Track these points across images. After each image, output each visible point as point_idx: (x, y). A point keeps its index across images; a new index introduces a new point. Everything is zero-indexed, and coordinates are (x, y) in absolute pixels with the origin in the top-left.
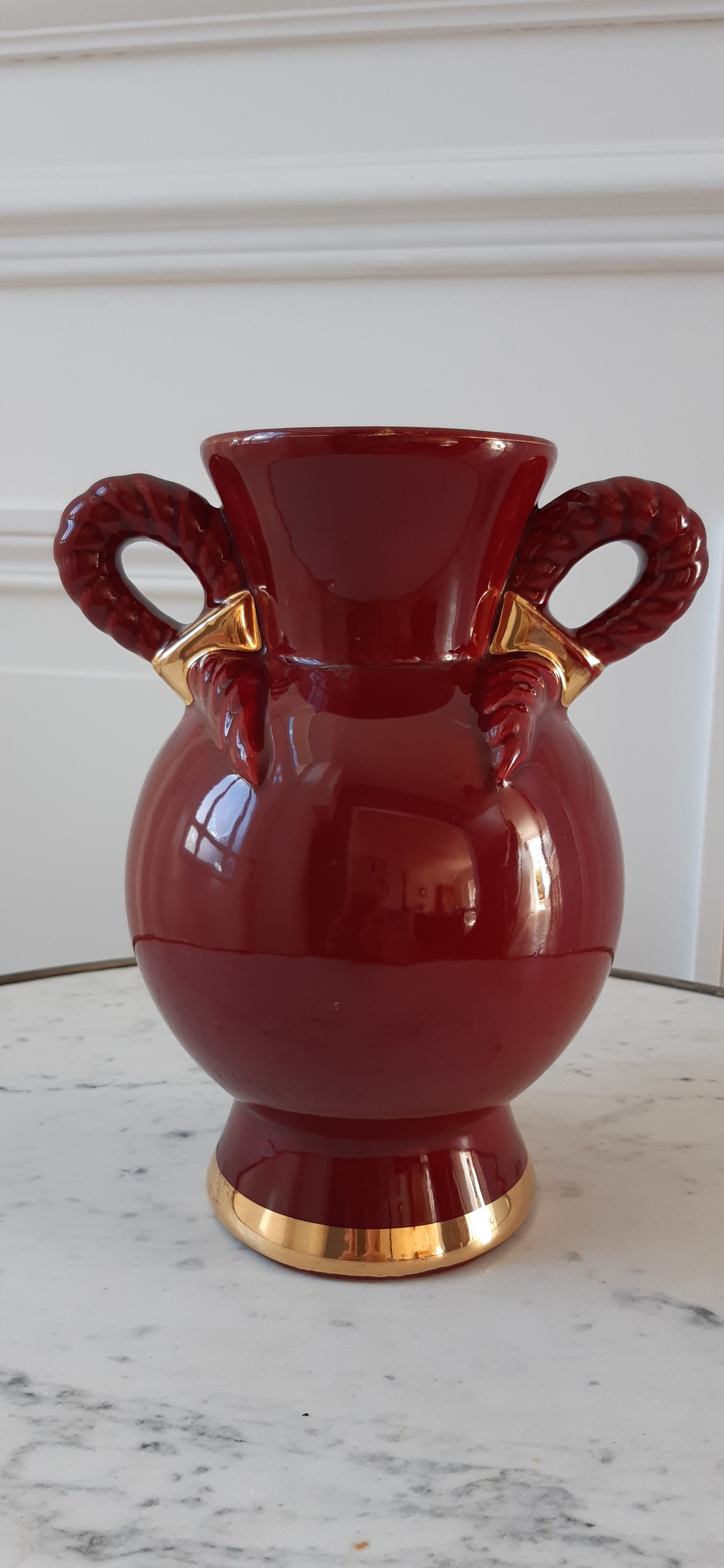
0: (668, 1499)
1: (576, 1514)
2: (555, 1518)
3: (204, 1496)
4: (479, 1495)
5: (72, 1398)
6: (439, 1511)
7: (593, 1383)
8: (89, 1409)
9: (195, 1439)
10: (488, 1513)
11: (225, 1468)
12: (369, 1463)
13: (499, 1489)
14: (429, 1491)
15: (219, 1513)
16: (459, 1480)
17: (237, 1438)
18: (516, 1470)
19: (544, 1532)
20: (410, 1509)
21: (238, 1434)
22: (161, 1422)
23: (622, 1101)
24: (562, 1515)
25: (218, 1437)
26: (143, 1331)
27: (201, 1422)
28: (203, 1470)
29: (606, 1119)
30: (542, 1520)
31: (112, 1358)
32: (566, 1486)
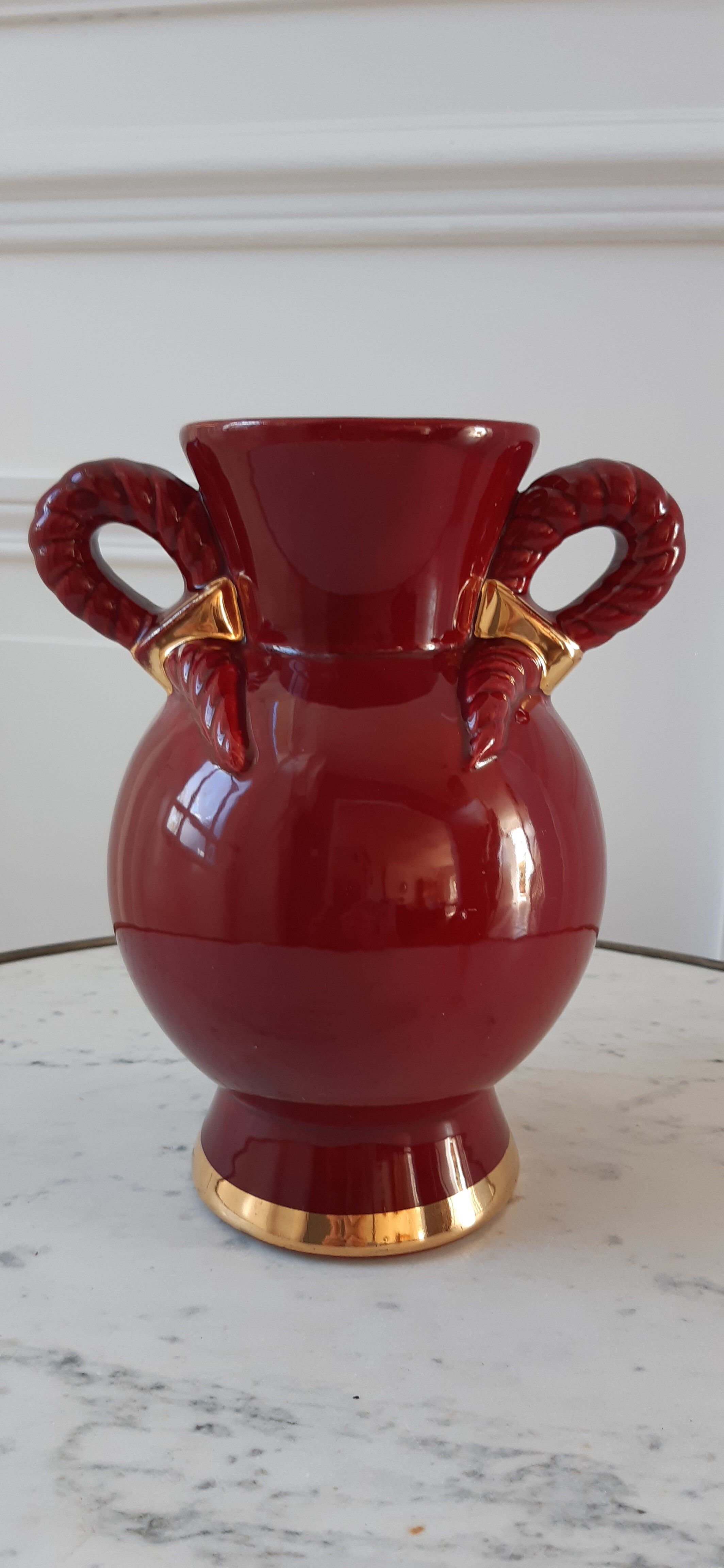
0: (717, 1486)
1: (628, 1500)
2: (607, 1505)
3: (260, 1479)
4: (532, 1480)
5: (124, 1379)
6: (492, 1497)
7: (639, 1369)
8: (142, 1389)
9: (248, 1421)
10: (540, 1499)
11: (279, 1450)
12: (421, 1447)
13: (550, 1475)
14: (481, 1476)
15: (276, 1496)
16: (511, 1465)
17: (290, 1421)
18: (567, 1456)
19: (596, 1518)
20: (463, 1494)
21: (291, 1417)
22: (214, 1404)
23: (656, 1082)
24: (614, 1502)
25: (271, 1419)
26: (192, 1311)
27: (254, 1403)
28: (256, 1452)
29: (642, 1101)
30: (594, 1507)
31: (162, 1338)
32: (616, 1472)
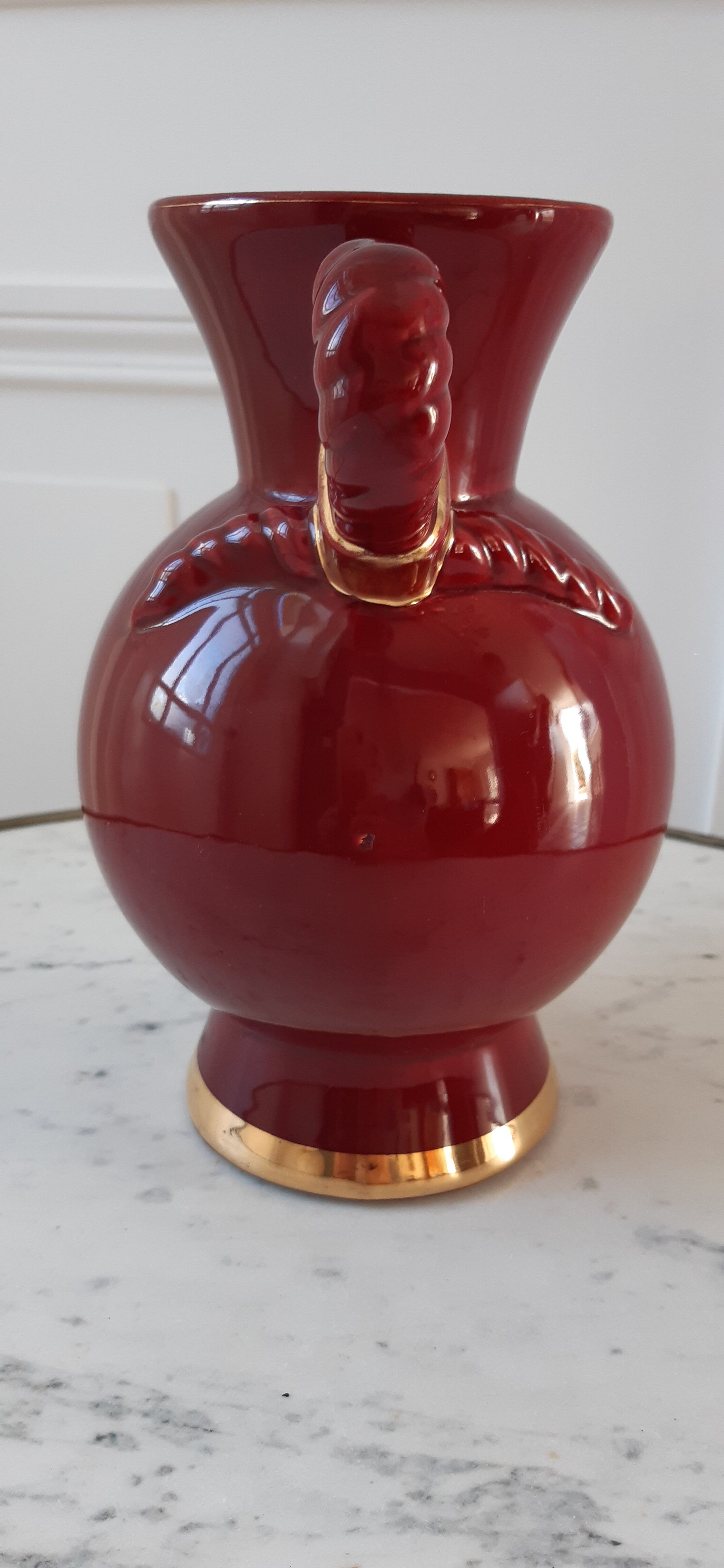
0: (704, 1507)
1: (600, 1528)
2: (575, 1535)
3: (168, 1506)
4: (489, 1503)
5: (15, 1374)
6: (440, 1525)
7: (616, 1351)
8: (36, 1388)
9: (158, 1428)
10: (497, 1528)
11: (192, 1467)
12: (359, 1461)
13: (510, 1495)
14: (429, 1498)
15: (186, 1529)
16: (464, 1482)
17: (206, 1427)
18: (529, 1469)
19: (563, 1552)
20: (407, 1523)
21: (208, 1422)
22: (120, 1406)
23: (639, 984)
24: (583, 1530)
25: (185, 1425)
26: (101, 1283)
27: (166, 1405)
28: (165, 1470)
29: (623, 1006)
30: (560, 1537)
31: (64, 1320)
32: (587, 1490)
